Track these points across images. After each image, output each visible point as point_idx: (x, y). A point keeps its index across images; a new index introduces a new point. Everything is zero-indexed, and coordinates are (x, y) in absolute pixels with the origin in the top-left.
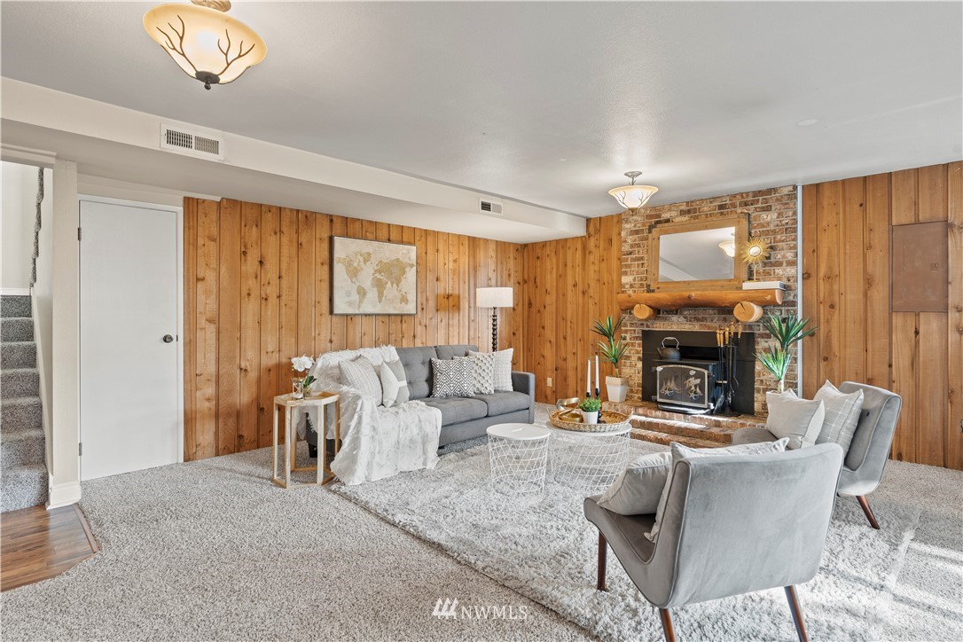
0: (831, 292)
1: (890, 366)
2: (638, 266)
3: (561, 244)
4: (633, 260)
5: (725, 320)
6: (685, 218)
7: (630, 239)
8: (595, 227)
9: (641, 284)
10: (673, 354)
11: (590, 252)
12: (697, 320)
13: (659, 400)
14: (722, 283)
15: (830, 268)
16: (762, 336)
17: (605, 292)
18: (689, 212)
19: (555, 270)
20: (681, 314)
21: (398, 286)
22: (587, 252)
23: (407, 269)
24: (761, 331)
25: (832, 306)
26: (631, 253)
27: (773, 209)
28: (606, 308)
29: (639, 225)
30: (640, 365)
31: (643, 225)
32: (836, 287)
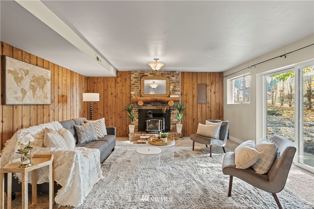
0: (186, 98)
1: (197, 115)
2: (137, 89)
3: (105, 79)
4: (135, 87)
5: (163, 106)
6: (152, 76)
7: (134, 80)
8: (120, 74)
9: (138, 95)
10: (151, 116)
11: (118, 83)
12: (155, 106)
13: (147, 130)
14: (163, 95)
15: (186, 93)
16: (172, 110)
17: (124, 97)
18: (153, 74)
19: (103, 88)
20: (151, 104)
21: (43, 90)
22: (117, 83)
23: (47, 82)
24: (172, 108)
25: (187, 102)
26: (134, 84)
27: (175, 76)
28: (124, 102)
29: (137, 76)
30: (137, 120)
31: (139, 76)
32: (187, 97)
